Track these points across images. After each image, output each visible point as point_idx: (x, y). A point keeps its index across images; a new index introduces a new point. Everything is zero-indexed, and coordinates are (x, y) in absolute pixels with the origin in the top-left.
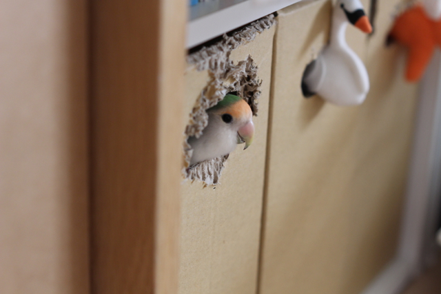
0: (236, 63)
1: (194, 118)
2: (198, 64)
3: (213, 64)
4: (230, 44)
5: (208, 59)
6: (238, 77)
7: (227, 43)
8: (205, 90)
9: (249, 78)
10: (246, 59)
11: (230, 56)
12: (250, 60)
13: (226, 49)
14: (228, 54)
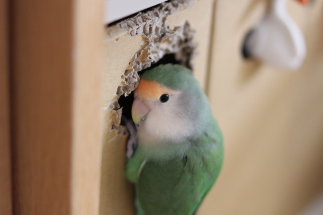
0: (172, 28)
1: (126, 80)
2: (131, 29)
3: (148, 29)
4: (167, 9)
5: (141, 25)
6: (175, 40)
7: (163, 9)
8: (139, 53)
9: (186, 41)
10: (181, 24)
11: (166, 22)
12: (187, 25)
13: (161, 15)
14: (164, 19)
